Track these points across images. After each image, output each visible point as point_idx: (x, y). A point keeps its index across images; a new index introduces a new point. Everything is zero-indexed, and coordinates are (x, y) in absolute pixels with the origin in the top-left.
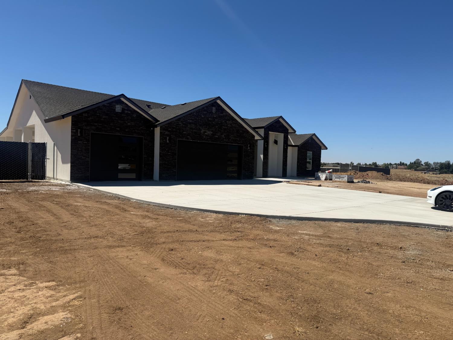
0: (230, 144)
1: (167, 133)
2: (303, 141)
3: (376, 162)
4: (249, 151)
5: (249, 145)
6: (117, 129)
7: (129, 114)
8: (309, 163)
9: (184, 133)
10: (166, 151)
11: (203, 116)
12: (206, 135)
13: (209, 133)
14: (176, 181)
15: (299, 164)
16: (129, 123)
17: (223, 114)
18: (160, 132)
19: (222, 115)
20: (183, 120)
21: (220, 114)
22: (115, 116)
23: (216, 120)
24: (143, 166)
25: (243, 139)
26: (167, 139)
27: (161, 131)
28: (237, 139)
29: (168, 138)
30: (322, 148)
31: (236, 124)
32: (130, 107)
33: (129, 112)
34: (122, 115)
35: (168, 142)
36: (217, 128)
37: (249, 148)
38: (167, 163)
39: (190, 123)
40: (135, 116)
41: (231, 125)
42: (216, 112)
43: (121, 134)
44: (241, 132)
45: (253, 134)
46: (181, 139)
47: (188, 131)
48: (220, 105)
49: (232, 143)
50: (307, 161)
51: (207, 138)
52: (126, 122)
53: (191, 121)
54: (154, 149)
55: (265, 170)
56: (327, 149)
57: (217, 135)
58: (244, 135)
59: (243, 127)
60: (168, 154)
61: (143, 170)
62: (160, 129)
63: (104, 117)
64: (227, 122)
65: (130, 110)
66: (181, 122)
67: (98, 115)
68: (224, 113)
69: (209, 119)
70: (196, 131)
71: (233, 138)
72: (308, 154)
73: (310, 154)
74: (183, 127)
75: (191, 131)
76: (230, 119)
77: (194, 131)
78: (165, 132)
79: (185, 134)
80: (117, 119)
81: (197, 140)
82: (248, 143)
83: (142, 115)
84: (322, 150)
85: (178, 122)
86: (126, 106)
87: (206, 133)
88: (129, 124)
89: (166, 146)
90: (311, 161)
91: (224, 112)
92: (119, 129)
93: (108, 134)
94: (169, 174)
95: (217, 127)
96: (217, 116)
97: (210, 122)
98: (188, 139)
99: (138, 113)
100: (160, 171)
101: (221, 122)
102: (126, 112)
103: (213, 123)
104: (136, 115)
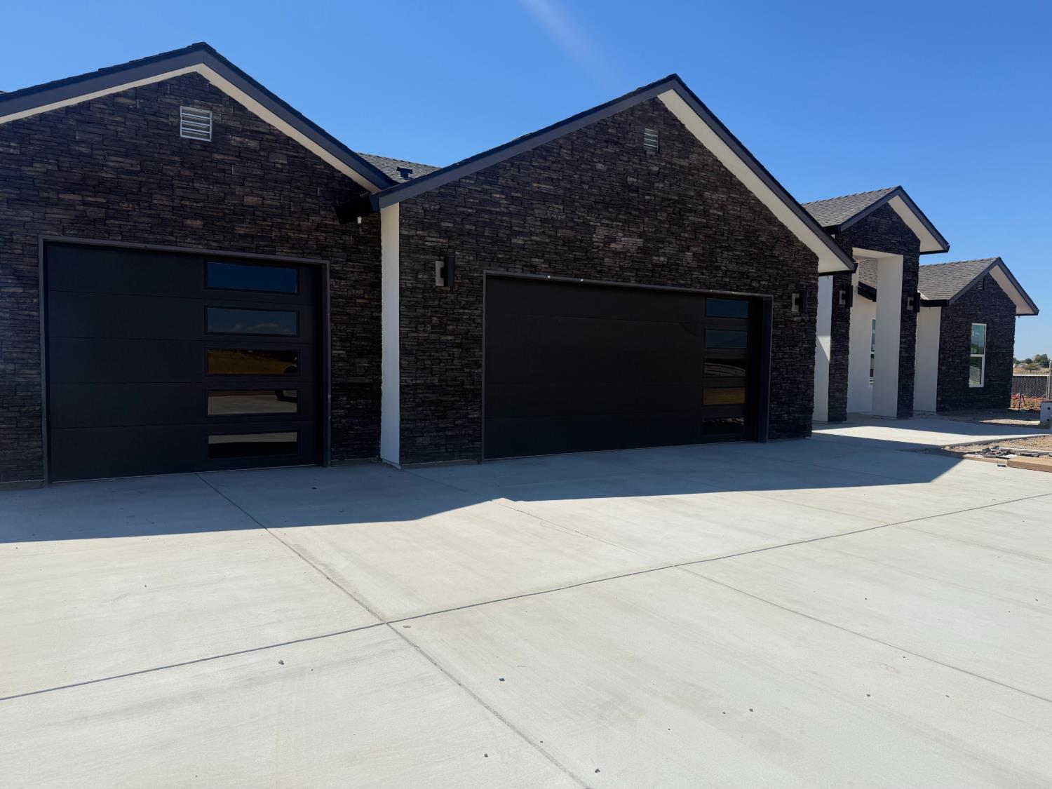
0: (718, 291)
1: (433, 240)
2: (961, 286)
3: (1046, 355)
4: (795, 319)
5: (794, 296)
6: (188, 222)
7: (249, 149)
8: (977, 362)
9: (514, 241)
10: (429, 328)
11: (600, 166)
12: (616, 254)
13: (628, 242)
14: (479, 462)
15: (944, 368)
16: (252, 194)
17: (688, 158)
18: (401, 235)
19: (684, 163)
20: (510, 182)
21: (675, 160)
22: (176, 158)
23: (661, 185)
24: (329, 396)
25: (771, 271)
26: (433, 268)
27: (405, 233)
28: (745, 268)
29: (439, 265)
30: (1018, 311)
31: (742, 204)
32: (257, 118)
33: (253, 144)
34: (216, 156)
35: (439, 282)
36: (661, 222)
37: (795, 309)
38: (436, 382)
39: (544, 198)
40: (280, 160)
41: (722, 208)
42: (658, 151)
43: (209, 247)
44: (763, 239)
45: (809, 250)
46: (502, 272)
47: (531, 234)
48: (675, 119)
49: (725, 286)
50: (972, 355)
51: (620, 267)
52: (238, 190)
53: (546, 187)
54: (379, 319)
55: (837, 395)
56: (1035, 312)
57: (664, 254)
58: (776, 253)
59: (772, 219)
60: (444, 338)
61: (329, 418)
62: (401, 224)
63: (114, 161)
64: (707, 194)
65: (255, 135)
66: (502, 193)
67: (85, 150)
68: (694, 157)
69: (630, 179)
70: (571, 234)
71: (731, 267)
72: (973, 332)
73: (979, 332)
74: (510, 215)
75: (550, 236)
76: (718, 184)
77: (561, 232)
78: (422, 238)
79: (522, 248)
80: (187, 173)
81: (576, 276)
82: (792, 286)
83: (319, 158)
84: (1017, 317)
85: (486, 192)
86: (234, 115)
87: (613, 245)
88: (250, 200)
89: (431, 303)
90: (983, 356)
91: (693, 153)
92: (198, 223)
93: (142, 246)
94: (449, 433)
95: (662, 216)
96: (665, 168)
97: (636, 195)
98: (535, 269)
99: (298, 146)
100: (402, 420)
101: (679, 195)
102: (236, 140)
103: (647, 197)
104: (288, 156)
